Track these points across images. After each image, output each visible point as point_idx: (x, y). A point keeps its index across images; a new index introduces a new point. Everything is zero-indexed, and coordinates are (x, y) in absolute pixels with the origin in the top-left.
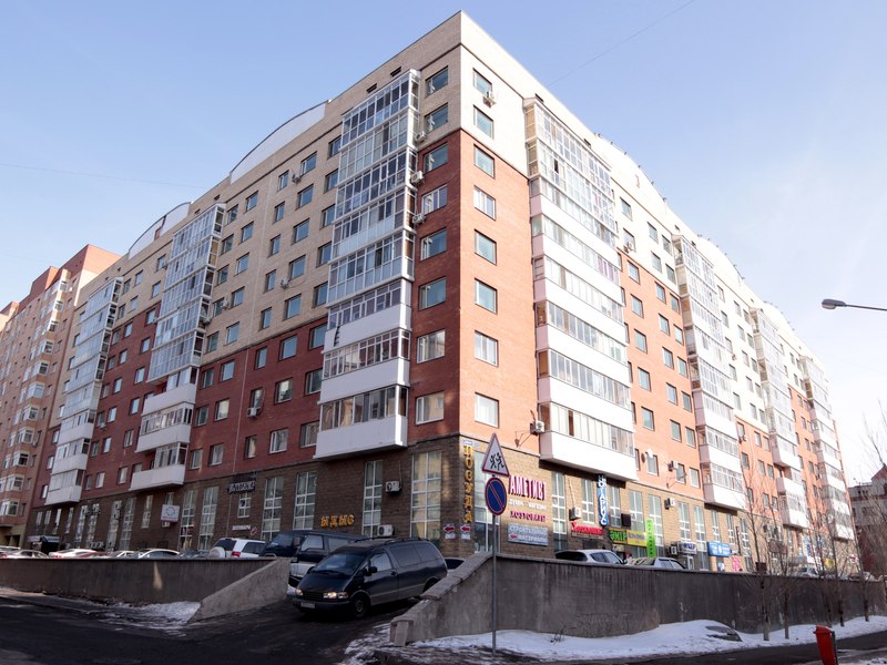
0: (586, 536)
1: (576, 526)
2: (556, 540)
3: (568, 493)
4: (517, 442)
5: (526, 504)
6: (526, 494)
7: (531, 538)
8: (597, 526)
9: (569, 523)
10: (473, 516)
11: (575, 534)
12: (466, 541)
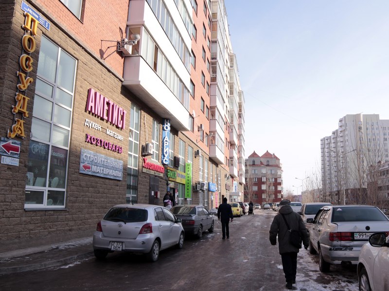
0: (152, 172)
1: (147, 162)
2: (130, 175)
3: (142, 128)
4: (102, 53)
5: (104, 130)
6: (105, 117)
7: (106, 171)
8: (159, 164)
9: (141, 158)
10: (28, 129)
11: (145, 170)
12: (9, 167)
